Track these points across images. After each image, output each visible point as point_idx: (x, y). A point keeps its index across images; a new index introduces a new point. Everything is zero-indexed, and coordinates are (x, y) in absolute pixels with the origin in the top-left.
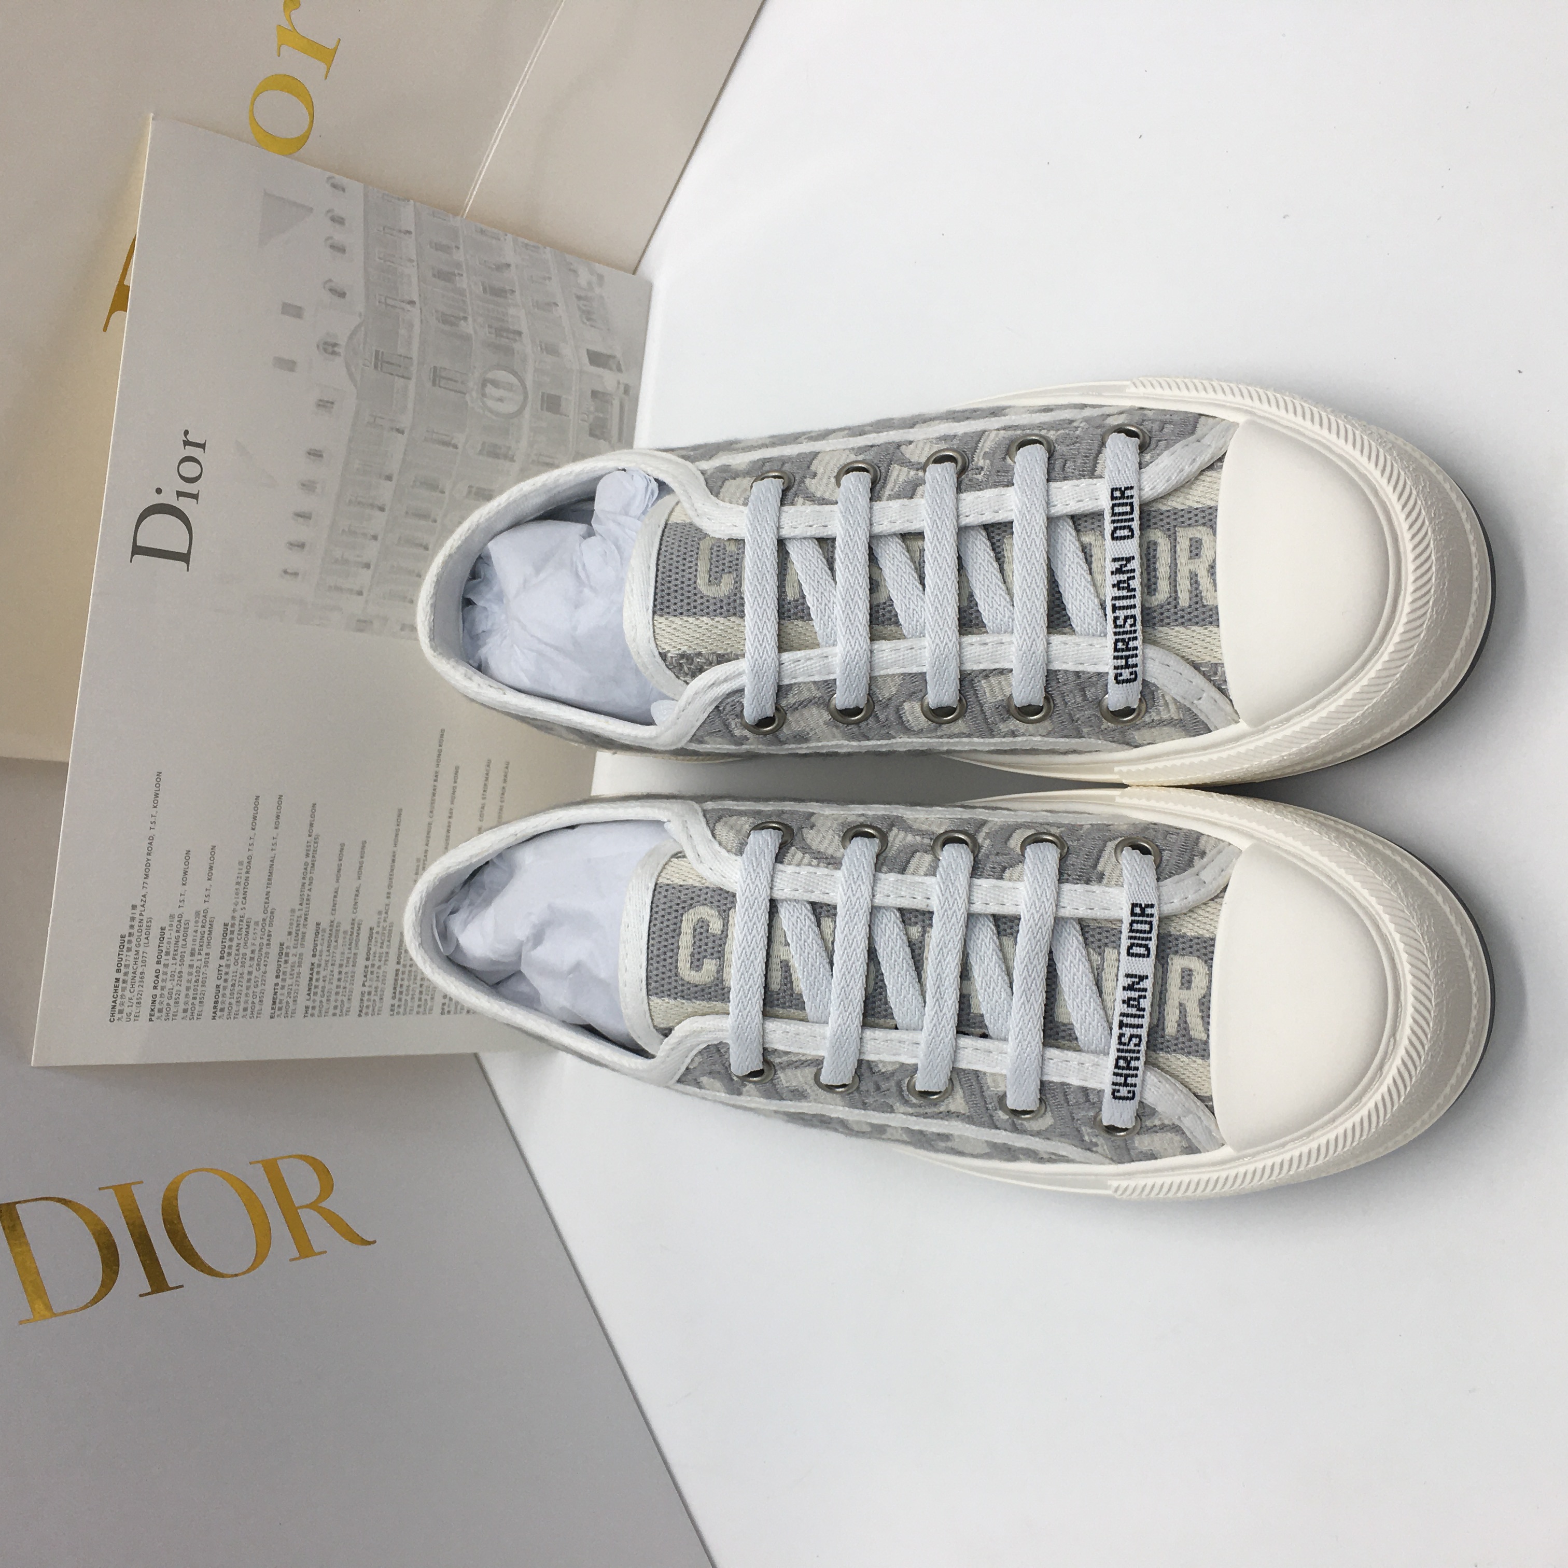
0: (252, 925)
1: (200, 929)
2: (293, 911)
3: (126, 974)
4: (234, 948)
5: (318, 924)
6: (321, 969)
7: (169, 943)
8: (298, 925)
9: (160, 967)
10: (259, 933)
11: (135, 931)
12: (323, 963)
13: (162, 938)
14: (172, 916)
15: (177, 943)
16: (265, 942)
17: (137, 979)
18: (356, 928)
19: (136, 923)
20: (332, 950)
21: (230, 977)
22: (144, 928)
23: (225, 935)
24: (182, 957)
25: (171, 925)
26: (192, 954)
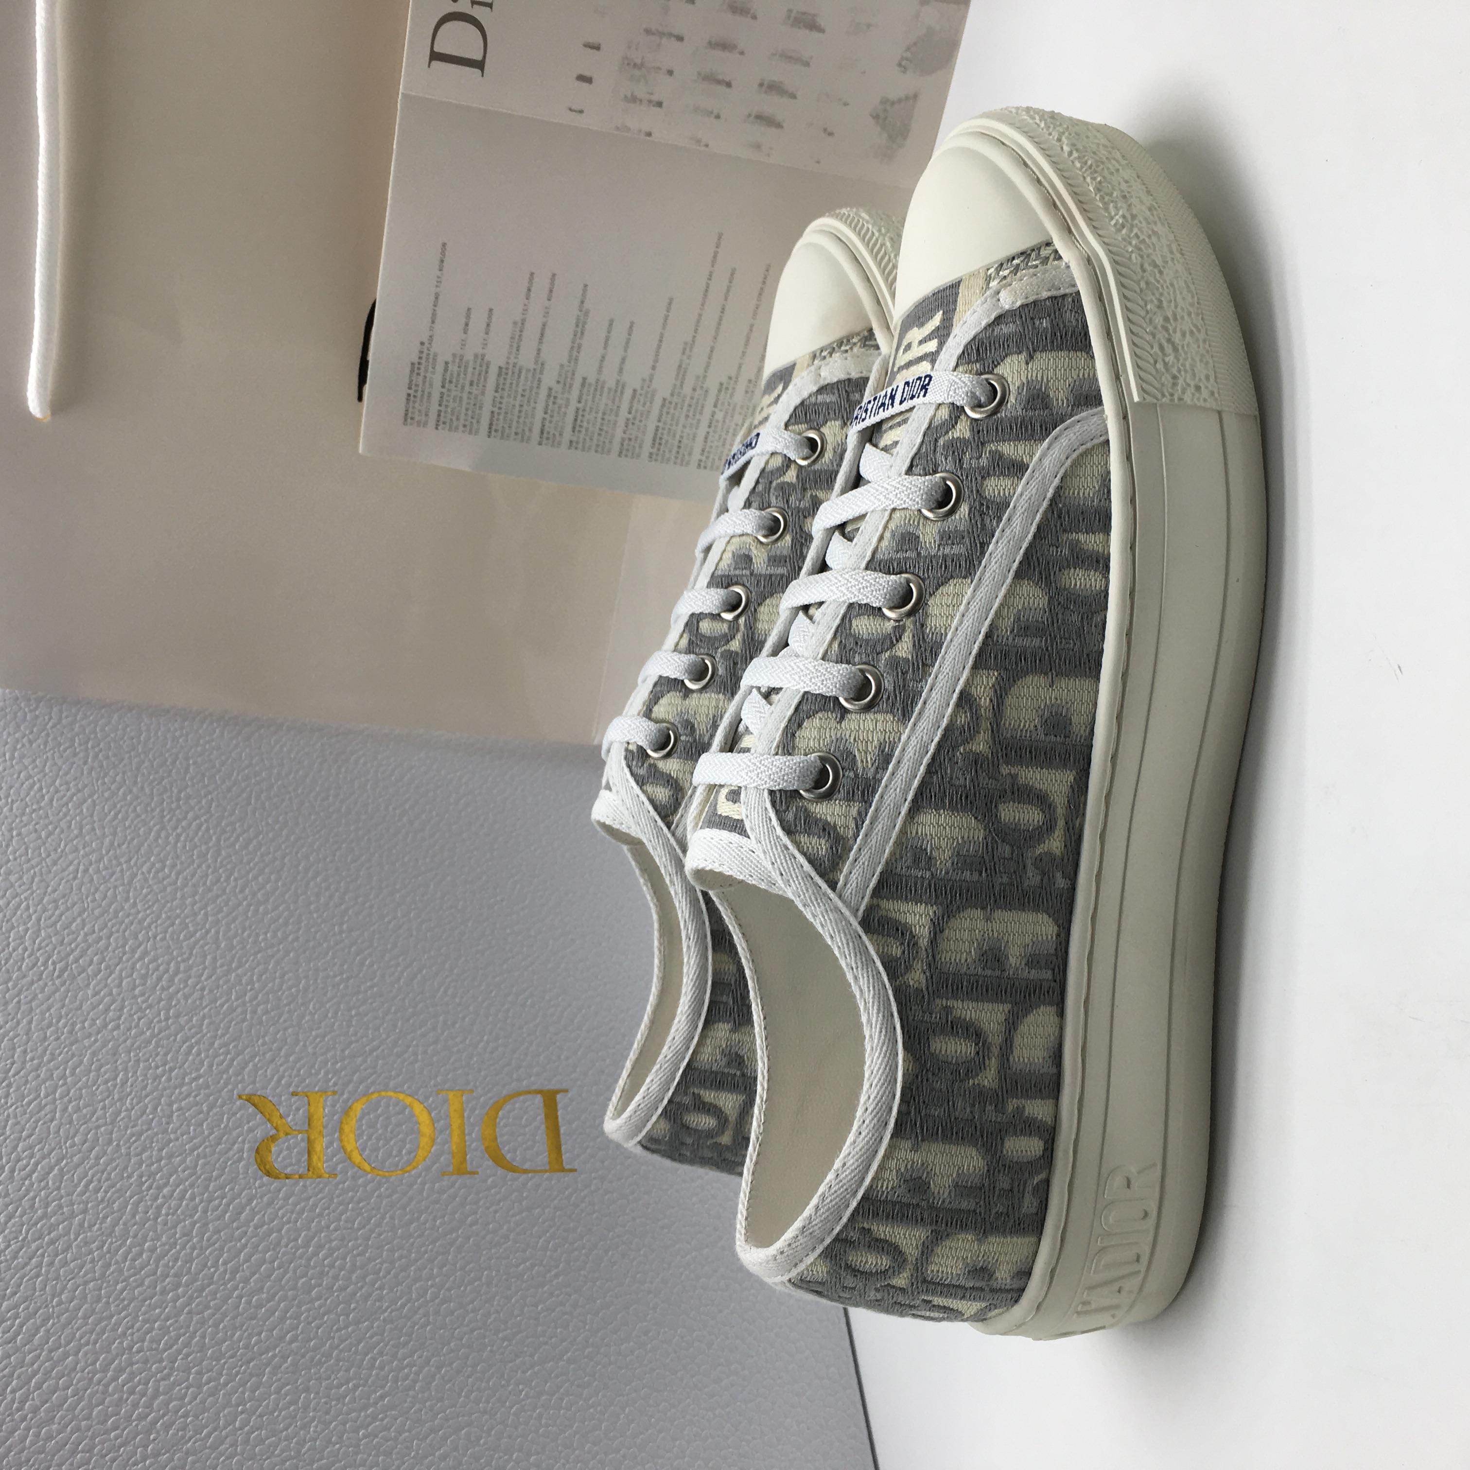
0: (524, 372)
1: (478, 368)
2: (562, 366)
3: (416, 391)
4: (508, 385)
5: (584, 379)
6: (586, 414)
7: (452, 375)
8: (566, 377)
9: (444, 390)
10: (530, 378)
11: (423, 361)
12: (588, 409)
13: (446, 370)
14: (454, 355)
15: (459, 375)
16: (535, 385)
17: (426, 396)
18: (620, 388)
19: (424, 356)
20: (596, 400)
21: (503, 406)
22: (431, 360)
23: (499, 375)
24: (463, 387)
25: (454, 362)
26: (471, 384)
